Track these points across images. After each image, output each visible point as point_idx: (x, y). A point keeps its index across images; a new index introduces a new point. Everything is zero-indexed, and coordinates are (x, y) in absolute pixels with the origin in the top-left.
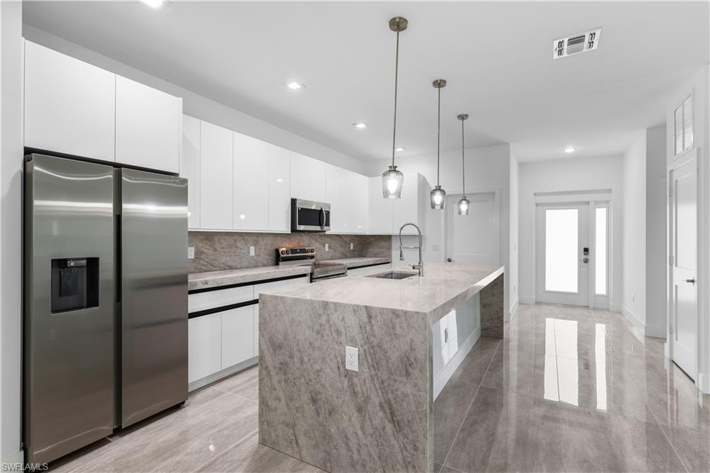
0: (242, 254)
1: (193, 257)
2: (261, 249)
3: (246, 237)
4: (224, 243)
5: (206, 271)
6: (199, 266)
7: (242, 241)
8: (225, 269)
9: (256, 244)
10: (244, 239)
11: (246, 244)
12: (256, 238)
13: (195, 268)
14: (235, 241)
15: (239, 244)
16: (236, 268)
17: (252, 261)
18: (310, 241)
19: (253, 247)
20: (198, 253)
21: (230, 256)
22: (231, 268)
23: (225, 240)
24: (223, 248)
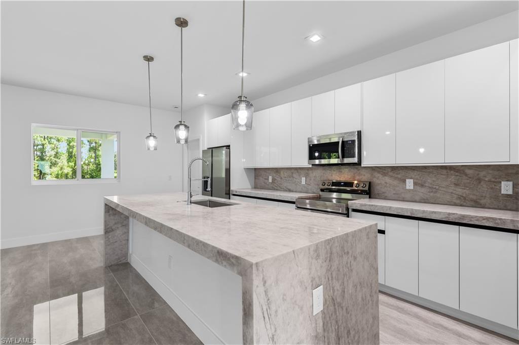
0: (297, 182)
1: (271, 181)
2: (311, 180)
3: (299, 171)
4: (286, 174)
5: (277, 190)
6: (274, 187)
7: (297, 173)
8: (286, 191)
9: (307, 176)
10: (298, 172)
11: (299, 176)
12: (307, 171)
13: (273, 187)
14: (292, 173)
15: (294, 175)
16: (293, 191)
17: (303, 188)
18: (372, 175)
19: (305, 178)
20: (274, 179)
21: (289, 183)
22: (290, 191)
23: (286, 172)
24: (285, 177)
